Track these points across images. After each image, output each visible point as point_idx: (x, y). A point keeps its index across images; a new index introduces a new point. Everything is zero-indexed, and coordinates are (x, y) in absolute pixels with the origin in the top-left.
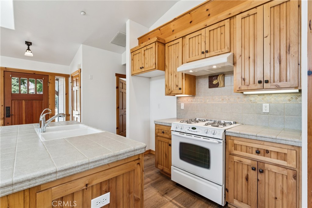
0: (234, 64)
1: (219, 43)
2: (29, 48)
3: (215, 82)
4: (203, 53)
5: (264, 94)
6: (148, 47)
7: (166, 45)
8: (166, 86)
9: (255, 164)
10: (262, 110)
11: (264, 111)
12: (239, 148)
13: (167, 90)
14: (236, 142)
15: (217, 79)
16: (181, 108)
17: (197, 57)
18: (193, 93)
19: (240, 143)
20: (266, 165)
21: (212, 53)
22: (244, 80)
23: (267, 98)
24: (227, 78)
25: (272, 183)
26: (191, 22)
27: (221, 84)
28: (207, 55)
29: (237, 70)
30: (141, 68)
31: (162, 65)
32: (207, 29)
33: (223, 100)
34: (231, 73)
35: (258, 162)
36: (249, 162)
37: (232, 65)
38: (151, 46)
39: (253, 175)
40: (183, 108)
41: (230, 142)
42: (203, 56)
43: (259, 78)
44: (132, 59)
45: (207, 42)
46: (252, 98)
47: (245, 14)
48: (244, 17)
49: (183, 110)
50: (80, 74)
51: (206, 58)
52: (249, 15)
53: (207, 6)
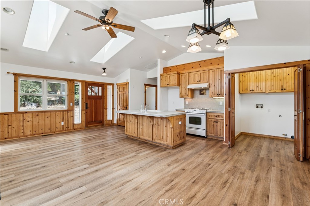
0: (210, 87)
1: (204, 79)
2: (104, 71)
3: (202, 93)
4: (198, 81)
5: (220, 98)
6: (172, 75)
7: (180, 74)
8: (180, 93)
9: (215, 120)
10: (219, 104)
12: (211, 116)
13: (181, 95)
14: (210, 114)
15: (203, 91)
17: (195, 83)
18: (192, 97)
19: (211, 114)
20: (218, 120)
21: (202, 82)
22: (213, 93)
23: (221, 100)
24: (207, 91)
25: (220, 125)
26: (193, 67)
27: (205, 94)
28: (200, 82)
29: (211, 89)
30: (167, 84)
31: (179, 84)
32: (200, 72)
33: (205, 100)
34: (208, 89)
35: (216, 119)
36: (213, 120)
37: (209, 87)
38: (173, 75)
39: (215, 124)
41: (208, 114)
42: (198, 82)
43: (217, 93)
44: (161, 79)
45: (200, 77)
46: (216, 100)
47: (213, 70)
48: (213, 71)
49: (187, 104)
50: (127, 85)
51: (199, 83)
52: (214, 71)
53: (199, 63)
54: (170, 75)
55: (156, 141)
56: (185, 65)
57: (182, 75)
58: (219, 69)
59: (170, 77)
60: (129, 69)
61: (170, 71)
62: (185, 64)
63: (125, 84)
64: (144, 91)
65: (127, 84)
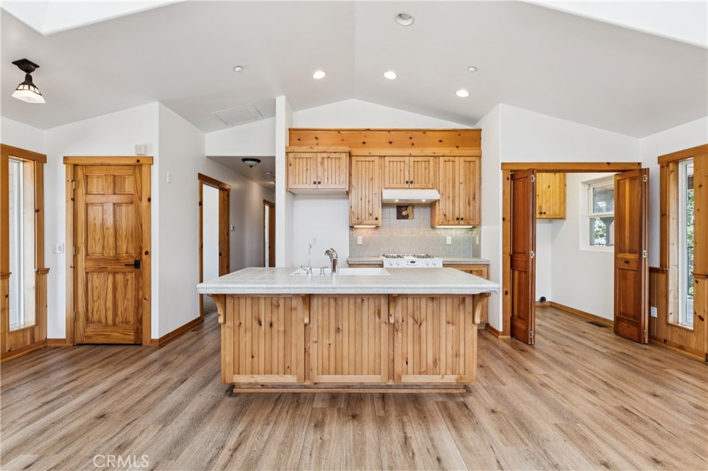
1: (423, 177)
3: (404, 213)
4: (406, 182)
5: (447, 229)
6: (332, 155)
7: (353, 158)
8: (352, 212)
10: (446, 242)
11: (448, 243)
13: (354, 219)
15: (406, 210)
16: (358, 243)
17: (399, 186)
21: (417, 185)
22: (445, 216)
23: (450, 232)
24: (416, 211)
26: (391, 143)
27: (411, 216)
28: (412, 186)
29: (440, 205)
30: (315, 183)
32: (412, 159)
33: (412, 233)
38: (337, 155)
40: (361, 243)
42: (407, 186)
43: (457, 216)
44: (288, 164)
45: (412, 171)
46: (438, 232)
47: (447, 159)
48: (445, 161)
49: (360, 245)
50: (145, 169)
51: (409, 188)
52: (449, 161)
53: (411, 134)
54: (325, 155)
55: (409, 379)
56: (369, 132)
57: (358, 159)
58: (461, 158)
59: (326, 160)
60: (156, 104)
61: (316, 141)
62: (368, 130)
63: (133, 162)
64: (198, 200)
65: (139, 166)
